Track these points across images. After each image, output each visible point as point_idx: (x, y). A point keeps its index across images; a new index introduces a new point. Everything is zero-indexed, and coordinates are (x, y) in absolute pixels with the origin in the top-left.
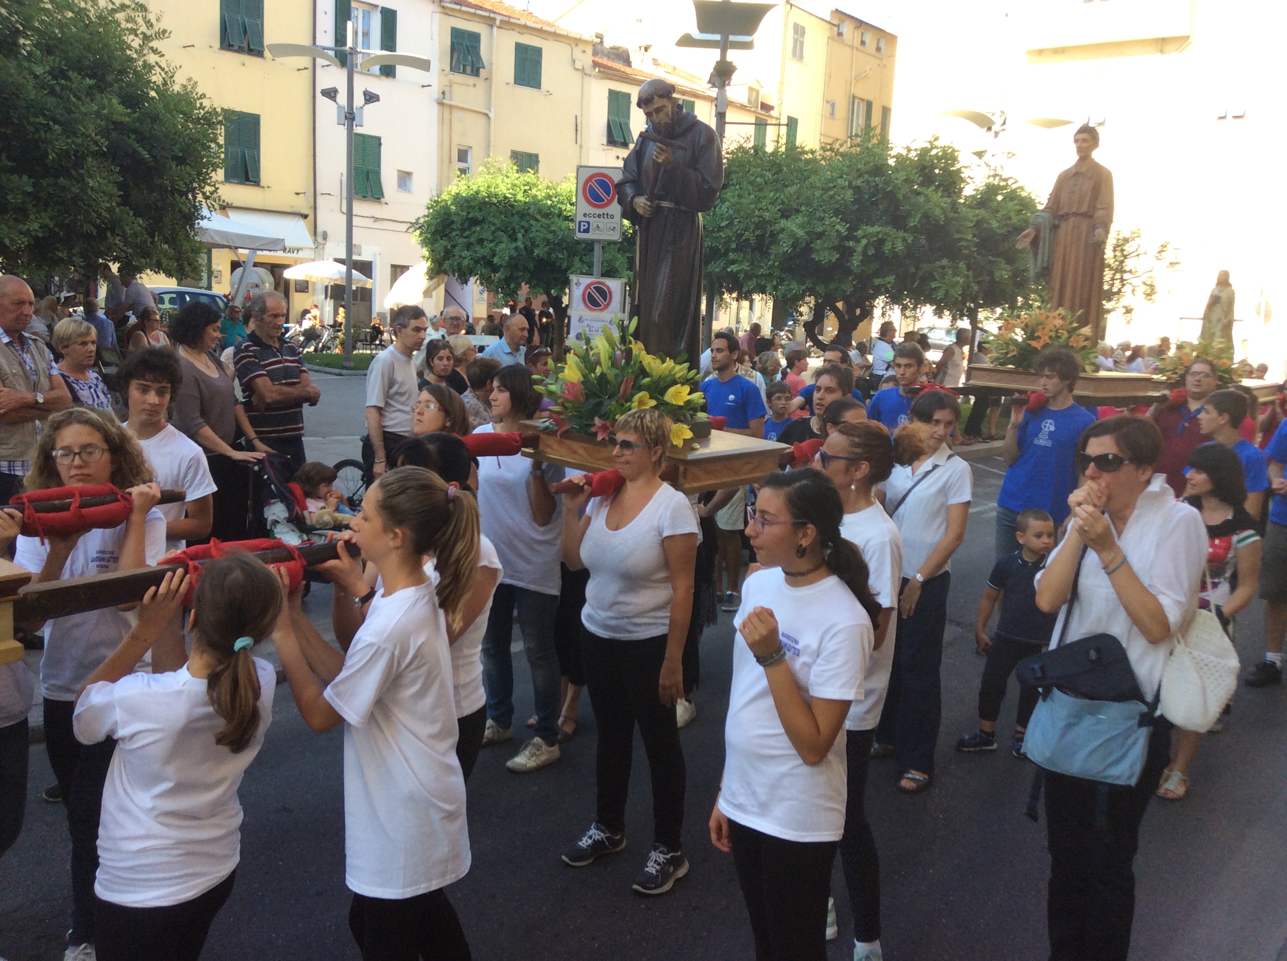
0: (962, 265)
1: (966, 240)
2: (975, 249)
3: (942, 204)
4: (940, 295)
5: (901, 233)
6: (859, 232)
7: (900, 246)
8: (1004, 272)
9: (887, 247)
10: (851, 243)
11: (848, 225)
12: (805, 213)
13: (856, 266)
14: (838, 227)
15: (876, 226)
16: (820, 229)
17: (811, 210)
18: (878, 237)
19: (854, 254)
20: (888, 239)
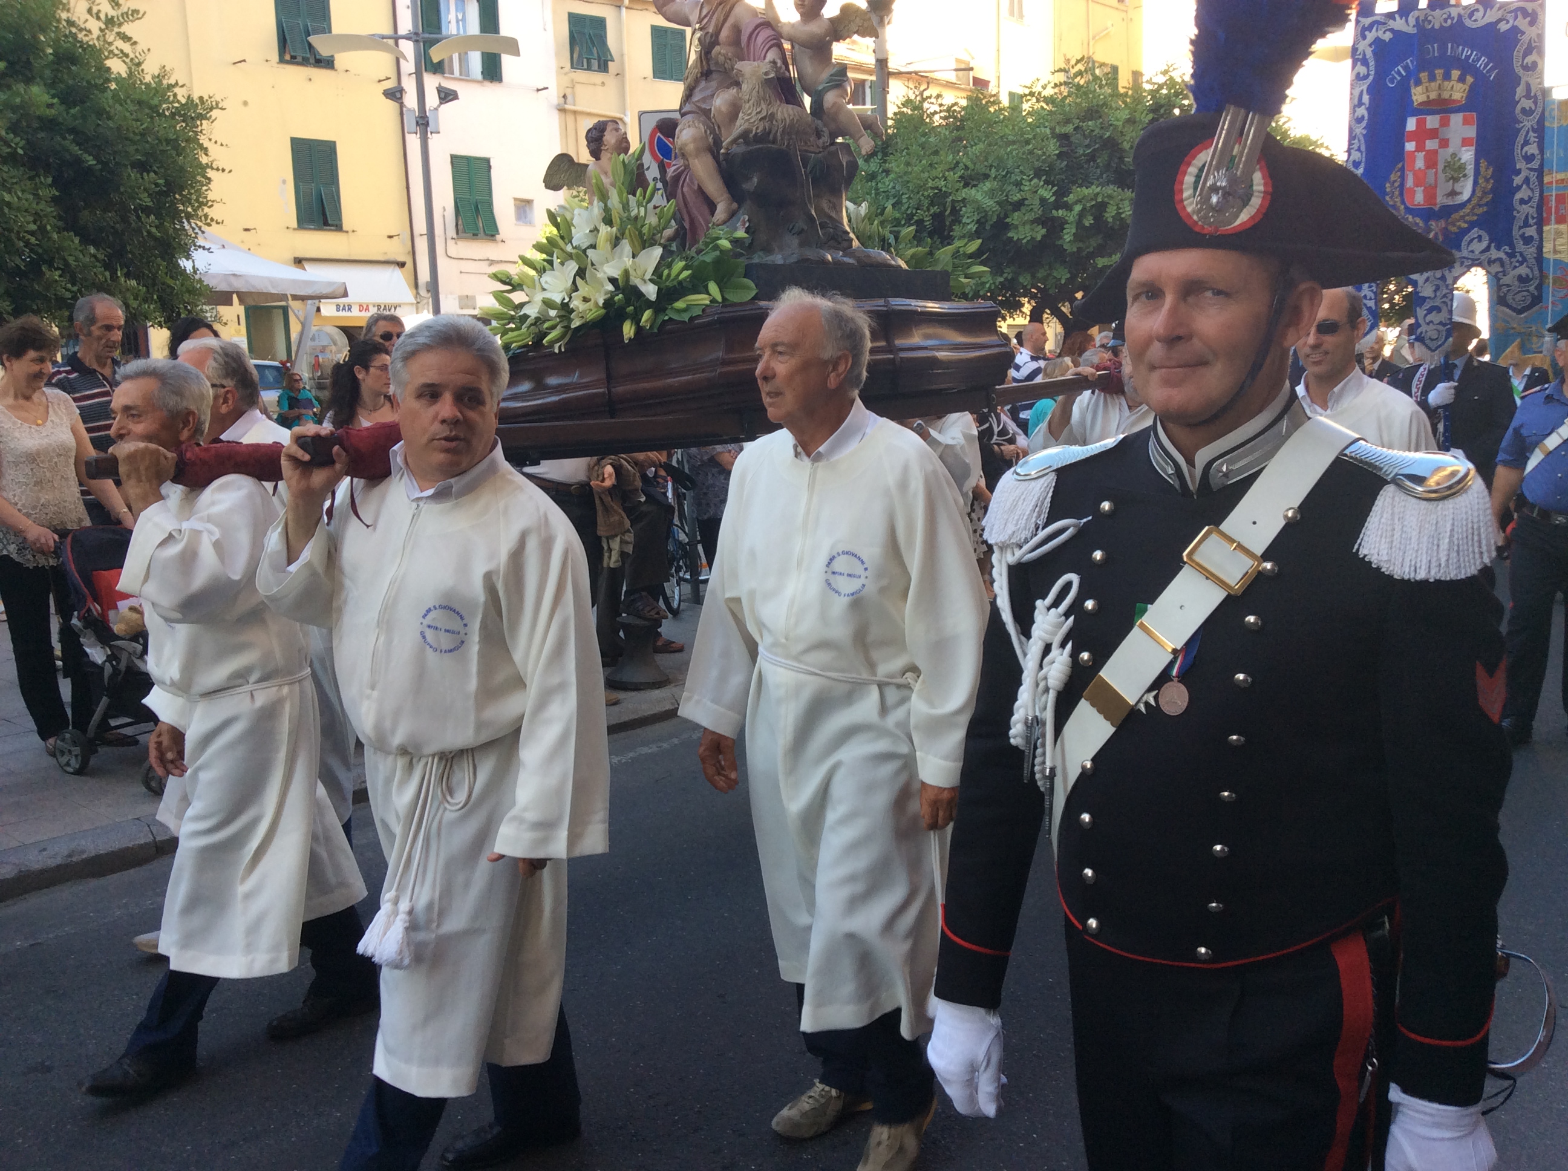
6: (1071, 196)
9: (1110, 213)
10: (1060, 212)
11: (1055, 188)
12: (995, 178)
13: (1069, 242)
14: (1041, 192)
15: (1094, 187)
16: (1017, 197)
17: (1004, 173)
18: (1096, 200)
19: (1065, 226)
20: (1111, 202)
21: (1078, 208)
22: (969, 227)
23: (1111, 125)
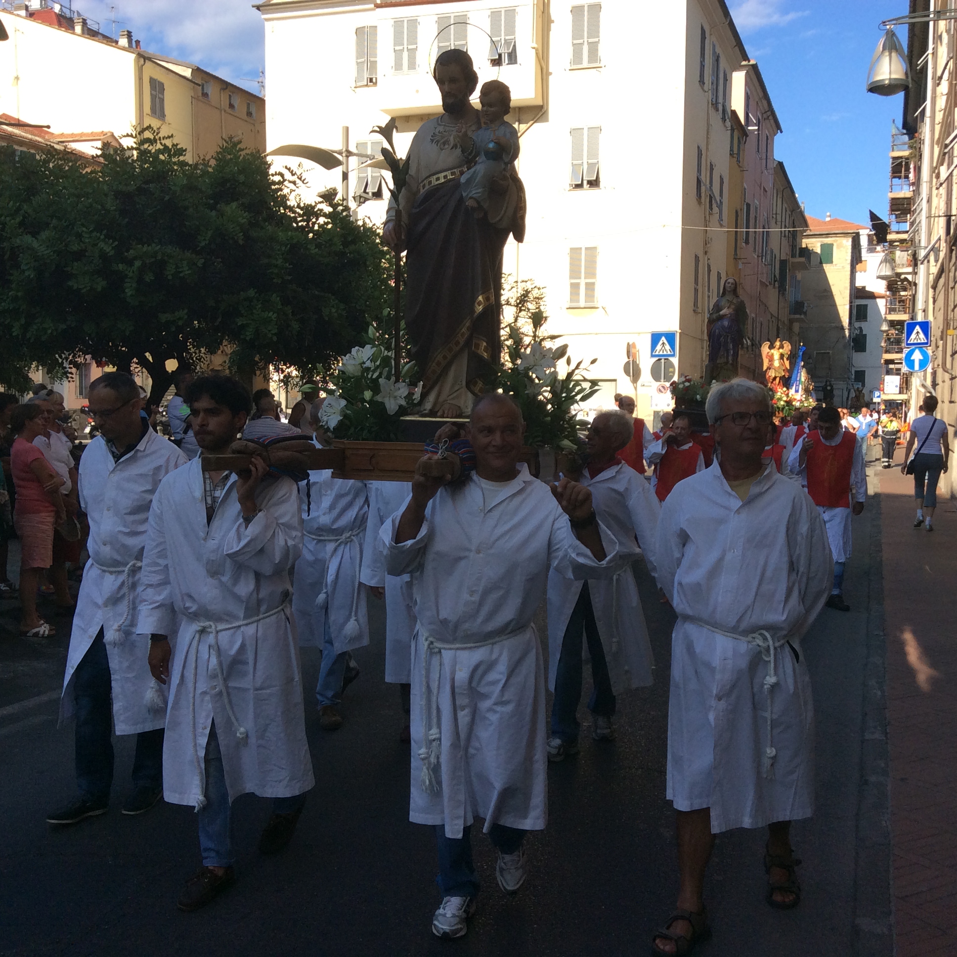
0: (275, 298)
1: (276, 266)
2: (290, 278)
3: (240, 219)
4: (249, 334)
5: (188, 254)
6: (131, 251)
7: (186, 271)
8: (334, 310)
9: (170, 270)
10: (120, 265)
11: (116, 243)
12: (55, 228)
13: (131, 295)
14: (102, 245)
15: (154, 245)
16: (75, 247)
17: (65, 224)
18: (156, 258)
19: (126, 280)
20: (171, 261)
21: (138, 264)
22: (27, 273)
23: (170, 189)
